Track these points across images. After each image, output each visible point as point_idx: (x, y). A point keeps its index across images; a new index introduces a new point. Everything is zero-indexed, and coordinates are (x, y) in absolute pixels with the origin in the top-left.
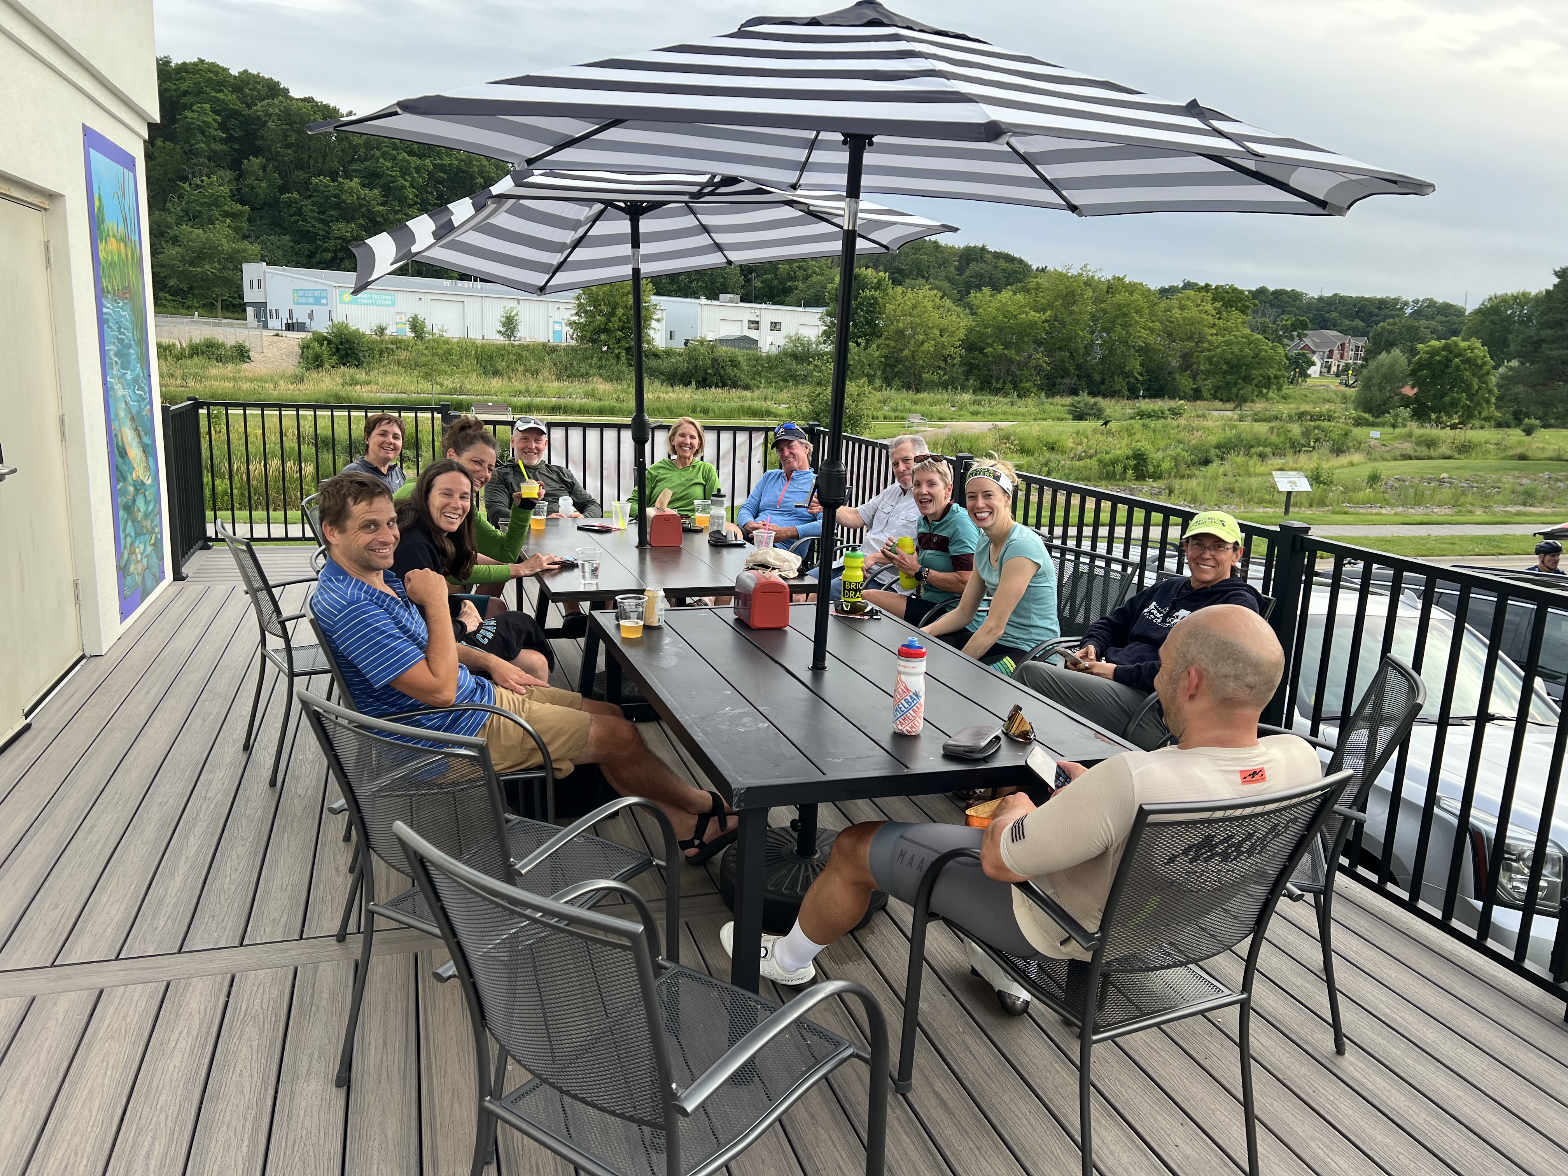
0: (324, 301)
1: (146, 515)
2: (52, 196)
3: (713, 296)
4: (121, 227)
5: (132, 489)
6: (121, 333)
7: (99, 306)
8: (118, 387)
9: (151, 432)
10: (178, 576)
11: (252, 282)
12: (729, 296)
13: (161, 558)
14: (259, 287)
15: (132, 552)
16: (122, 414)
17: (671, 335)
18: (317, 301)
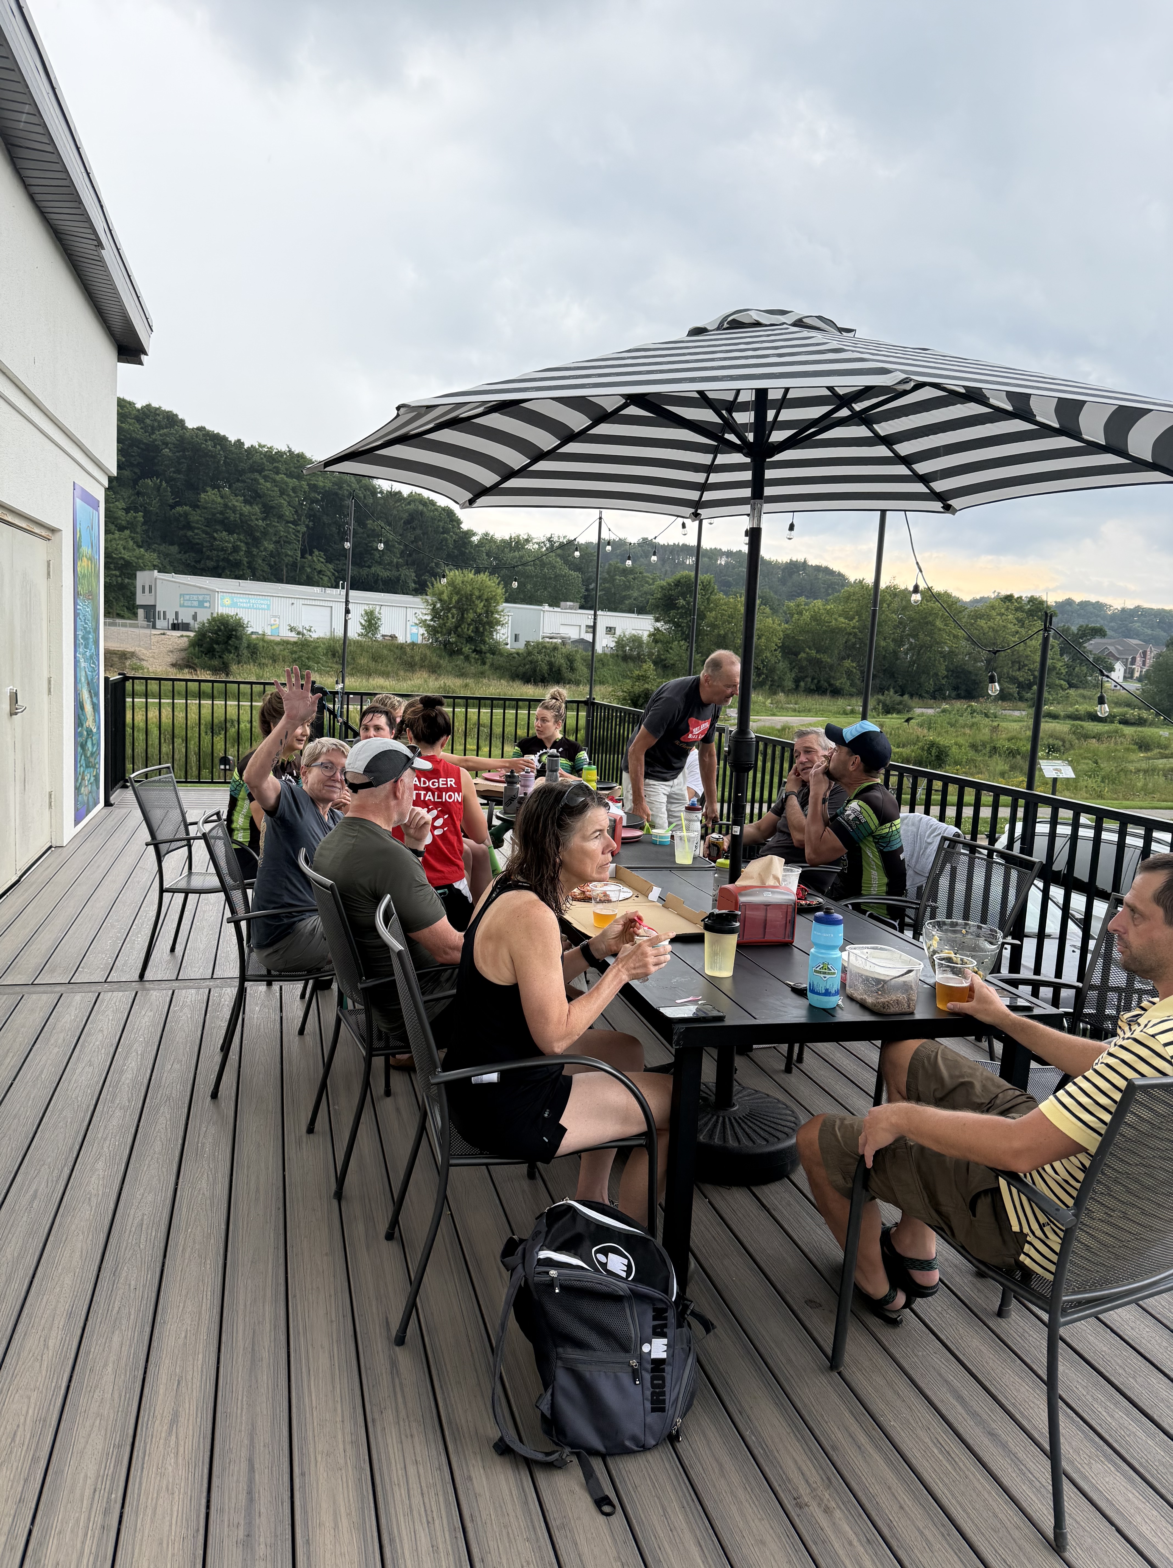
1: (92, 754)
2: (53, 530)
3: (554, 602)
4: (90, 550)
5: (85, 733)
6: (86, 623)
7: (75, 604)
8: (82, 660)
9: (97, 695)
10: (108, 804)
11: (144, 587)
12: (569, 603)
13: (98, 788)
14: (150, 591)
15: (83, 779)
16: (83, 679)
17: (516, 637)
18: (201, 604)
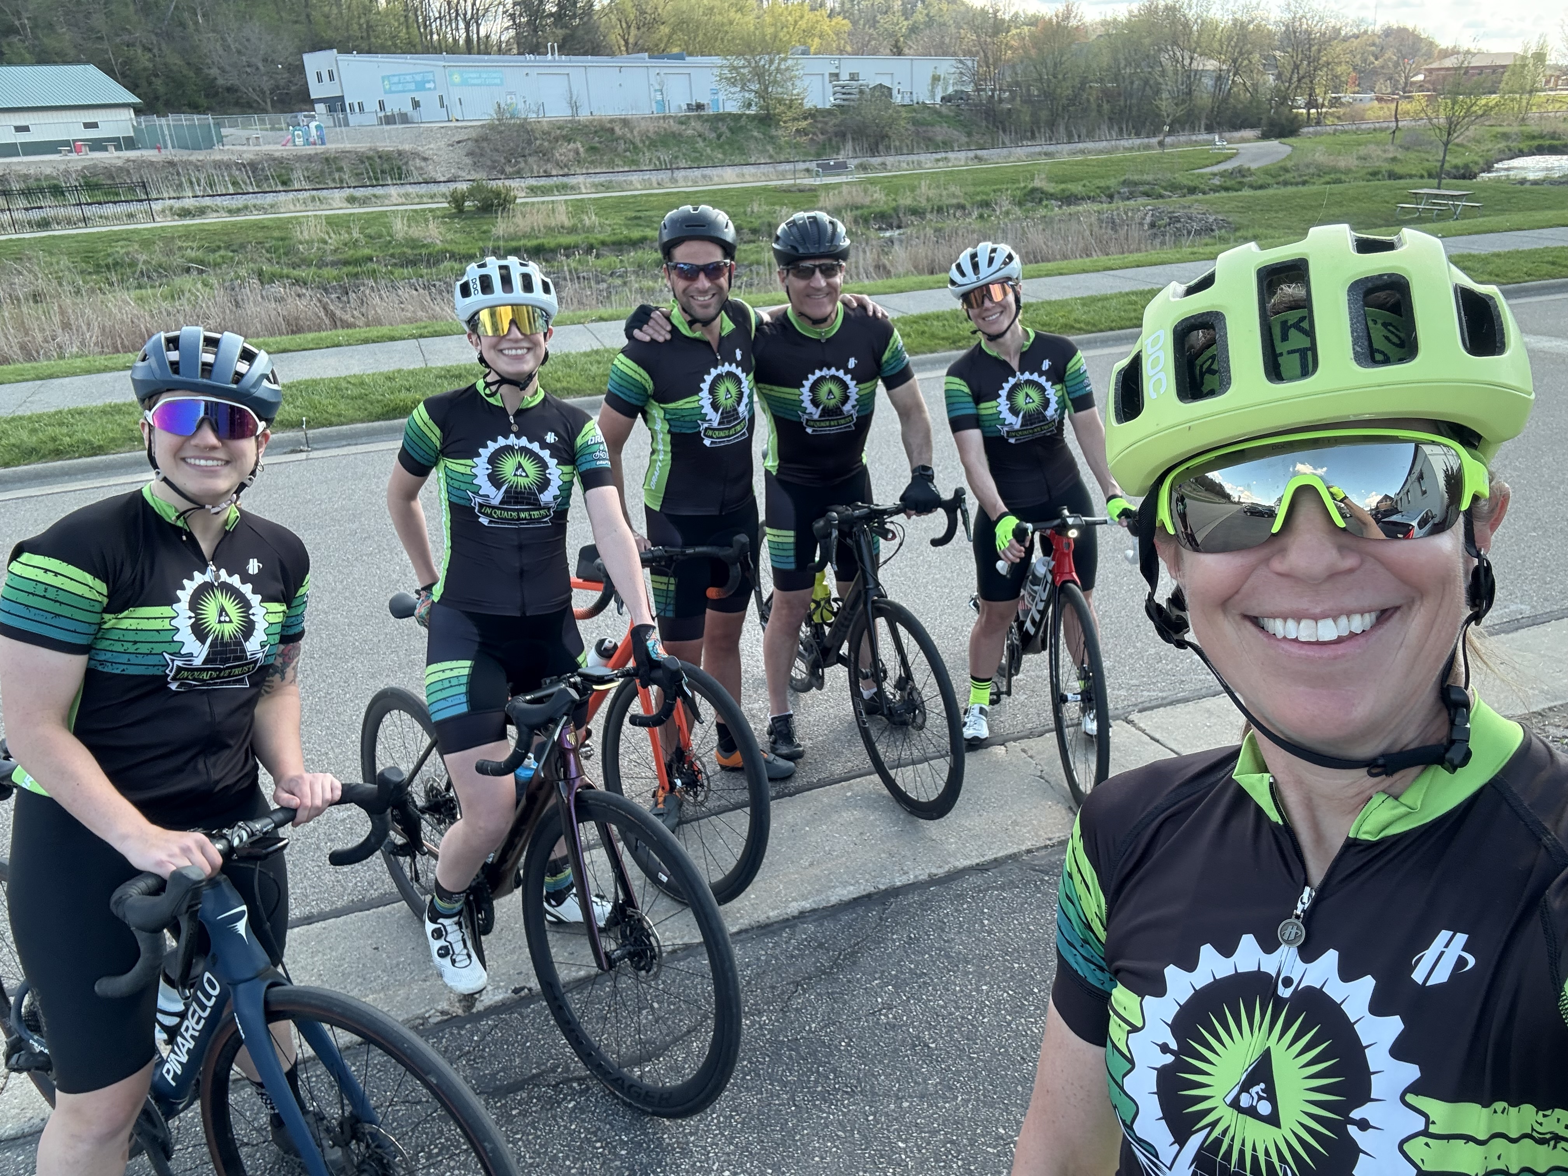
0: (431, 85)
11: (319, 75)
14: (331, 78)
18: (420, 86)
